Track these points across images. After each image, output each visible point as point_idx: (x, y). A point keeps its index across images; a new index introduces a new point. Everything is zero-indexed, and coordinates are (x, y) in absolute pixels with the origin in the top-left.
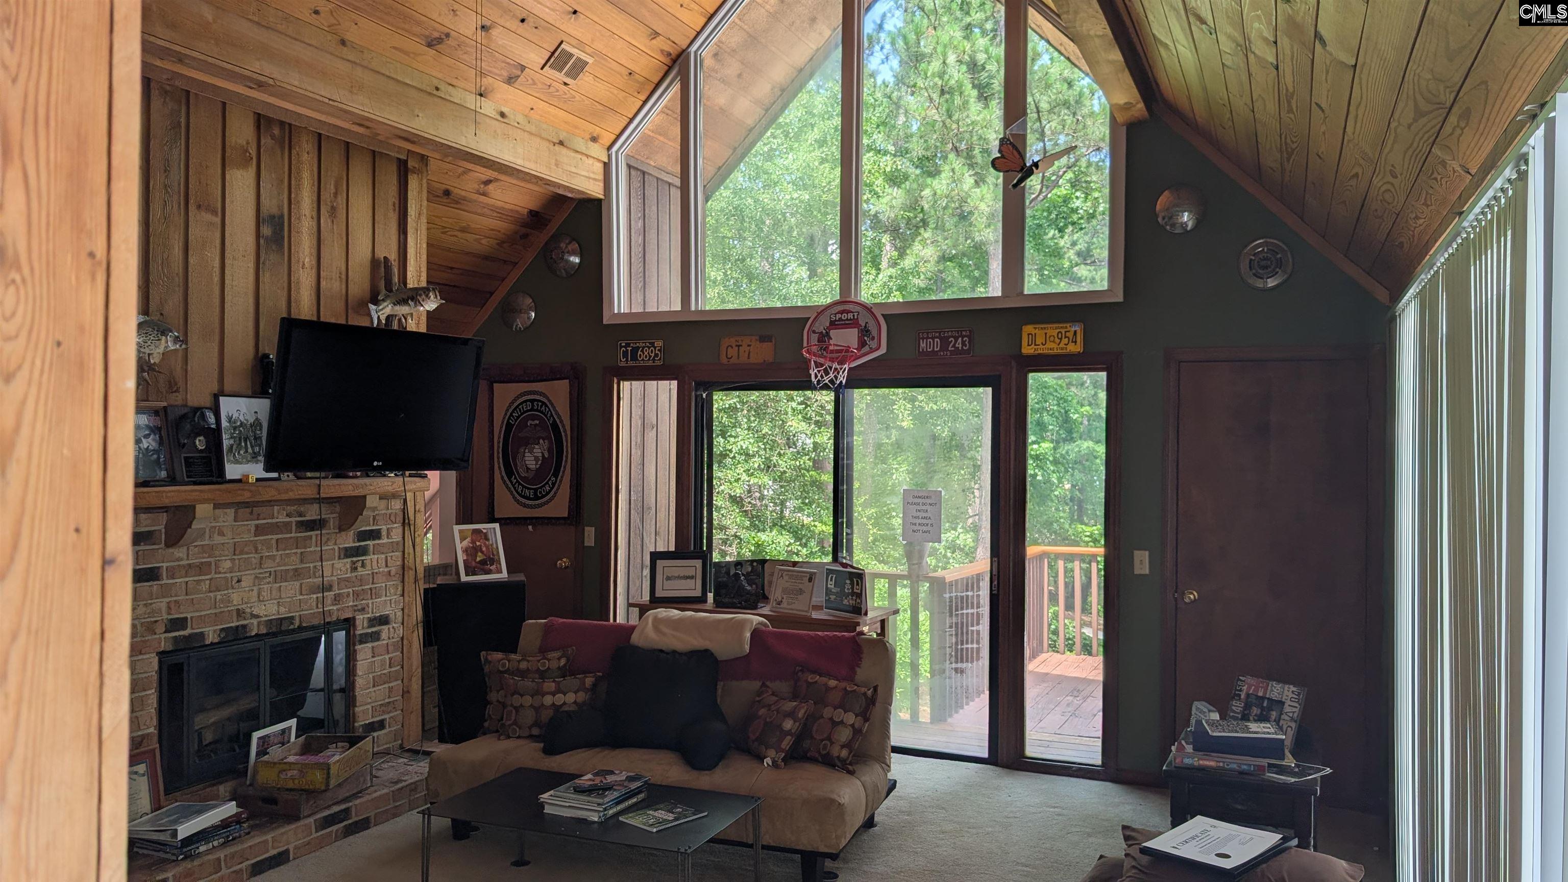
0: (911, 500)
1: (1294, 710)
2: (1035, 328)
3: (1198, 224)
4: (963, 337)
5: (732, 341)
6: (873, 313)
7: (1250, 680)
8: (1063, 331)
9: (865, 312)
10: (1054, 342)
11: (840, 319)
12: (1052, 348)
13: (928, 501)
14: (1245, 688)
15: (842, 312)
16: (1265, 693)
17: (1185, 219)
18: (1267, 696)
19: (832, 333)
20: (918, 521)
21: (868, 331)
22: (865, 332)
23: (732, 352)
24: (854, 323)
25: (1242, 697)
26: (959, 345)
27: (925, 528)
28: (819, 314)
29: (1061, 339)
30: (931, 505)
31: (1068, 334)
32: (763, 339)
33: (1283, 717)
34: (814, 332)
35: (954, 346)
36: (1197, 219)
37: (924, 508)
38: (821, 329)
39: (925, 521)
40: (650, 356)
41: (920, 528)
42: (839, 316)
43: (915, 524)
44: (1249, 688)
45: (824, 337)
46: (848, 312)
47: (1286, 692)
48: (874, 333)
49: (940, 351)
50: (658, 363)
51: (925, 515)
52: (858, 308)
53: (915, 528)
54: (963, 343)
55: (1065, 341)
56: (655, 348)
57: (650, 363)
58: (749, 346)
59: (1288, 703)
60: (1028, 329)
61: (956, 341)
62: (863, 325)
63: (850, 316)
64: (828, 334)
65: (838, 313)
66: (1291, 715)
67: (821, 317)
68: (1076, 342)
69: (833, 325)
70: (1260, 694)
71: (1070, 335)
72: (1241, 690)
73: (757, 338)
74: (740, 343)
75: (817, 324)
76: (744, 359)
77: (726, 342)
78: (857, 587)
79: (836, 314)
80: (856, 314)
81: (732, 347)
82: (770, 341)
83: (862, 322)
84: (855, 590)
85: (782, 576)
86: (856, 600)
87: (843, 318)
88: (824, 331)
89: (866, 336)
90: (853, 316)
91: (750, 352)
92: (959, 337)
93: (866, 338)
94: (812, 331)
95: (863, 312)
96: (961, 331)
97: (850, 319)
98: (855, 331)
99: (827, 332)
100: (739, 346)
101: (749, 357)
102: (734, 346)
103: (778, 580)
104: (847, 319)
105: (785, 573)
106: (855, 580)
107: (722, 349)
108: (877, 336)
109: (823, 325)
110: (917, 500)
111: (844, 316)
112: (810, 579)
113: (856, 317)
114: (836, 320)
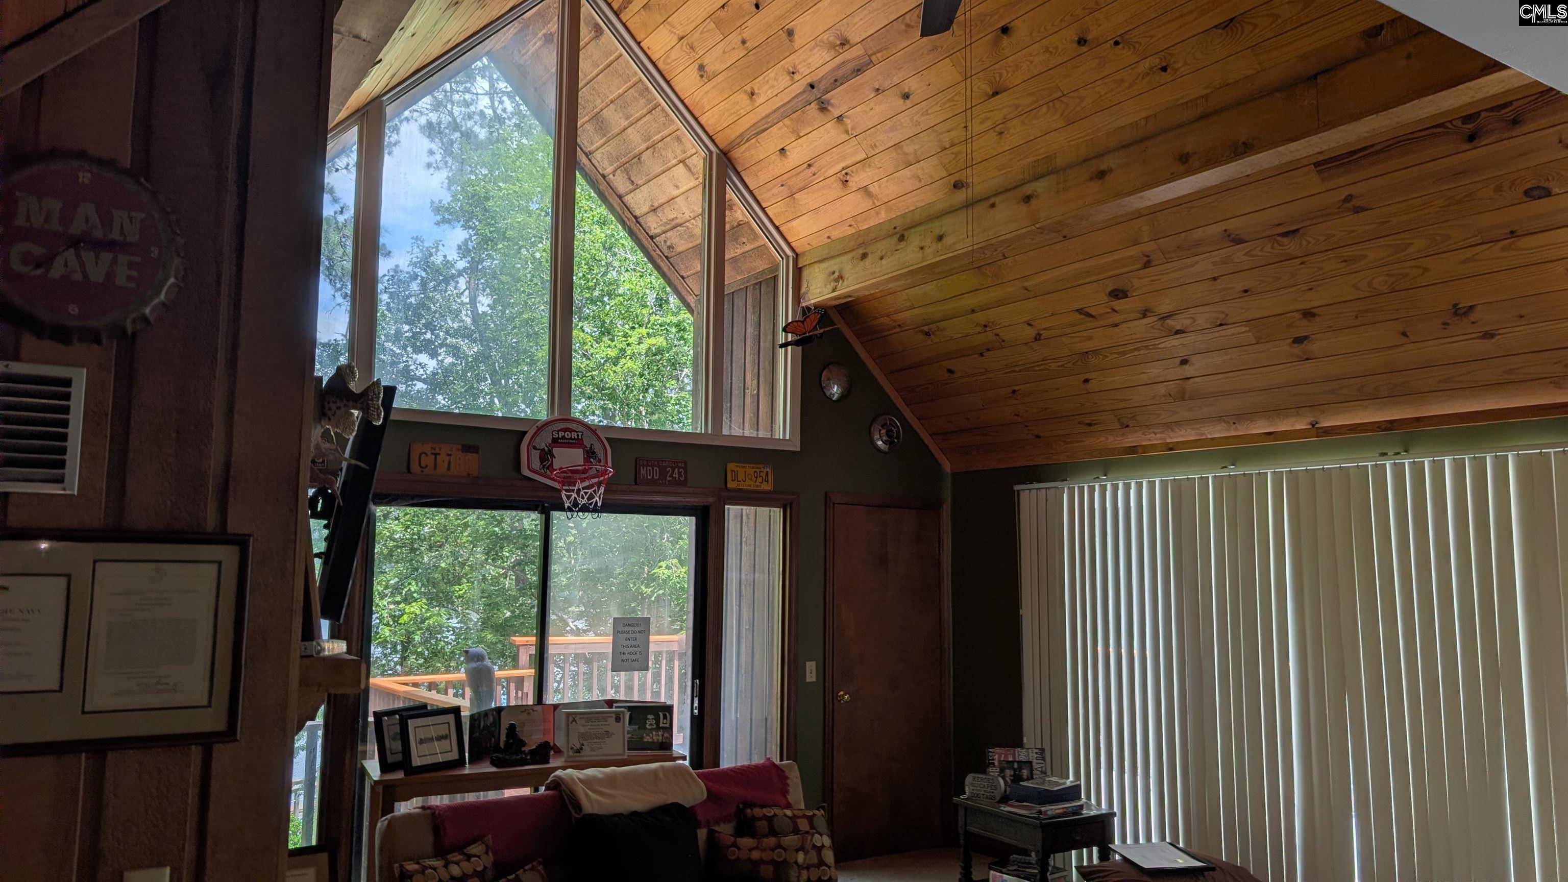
0: (621, 628)
1: (1042, 765)
2: (737, 466)
3: (842, 398)
4: (678, 469)
5: (427, 448)
6: (598, 435)
7: (998, 750)
8: (758, 470)
10: (751, 480)
11: (563, 438)
12: (749, 485)
13: (637, 629)
14: (996, 757)
15: (565, 430)
16: (1014, 757)
17: (835, 390)
18: (1017, 760)
19: (556, 451)
20: (627, 650)
21: (594, 453)
22: (590, 454)
23: (428, 461)
24: (577, 443)
25: (996, 764)
27: (634, 657)
28: (540, 429)
29: (756, 478)
30: (640, 632)
31: (762, 474)
32: (468, 449)
33: (1034, 772)
34: (535, 448)
35: (671, 476)
36: (842, 393)
37: (634, 636)
38: (543, 446)
39: (634, 650)
41: (630, 657)
42: (561, 434)
43: (624, 654)
44: (1000, 757)
45: (546, 456)
46: (571, 431)
47: (1031, 754)
48: (601, 455)
49: (659, 479)
51: (634, 643)
52: (580, 428)
53: (624, 657)
54: (679, 473)
55: (760, 479)
58: (449, 455)
59: (1035, 761)
60: (731, 466)
61: (673, 471)
62: (589, 446)
63: (574, 435)
64: (550, 452)
65: (561, 430)
66: (1040, 769)
67: (543, 434)
68: (768, 481)
69: (556, 442)
70: (1011, 759)
71: (763, 475)
72: (993, 759)
73: (460, 447)
74: (438, 451)
75: (537, 440)
76: (442, 468)
77: (417, 449)
78: (665, 721)
79: (558, 431)
80: (580, 434)
81: (427, 455)
82: (477, 452)
83: (587, 443)
84: (661, 725)
85: (574, 720)
86: (663, 735)
87: (566, 436)
88: (546, 448)
89: (592, 458)
90: (578, 435)
91: (449, 463)
92: (676, 467)
93: (592, 460)
94: (532, 446)
95: (588, 434)
96: (677, 462)
97: (574, 439)
98: (580, 452)
99: (549, 450)
100: (436, 455)
101: (449, 468)
102: (429, 453)
103: (568, 725)
104: (571, 438)
105: (578, 716)
106: (661, 714)
107: (414, 458)
108: (602, 459)
109: (544, 441)
110: (626, 629)
111: (568, 435)
112: (618, 719)
113: (580, 437)
114: (559, 438)
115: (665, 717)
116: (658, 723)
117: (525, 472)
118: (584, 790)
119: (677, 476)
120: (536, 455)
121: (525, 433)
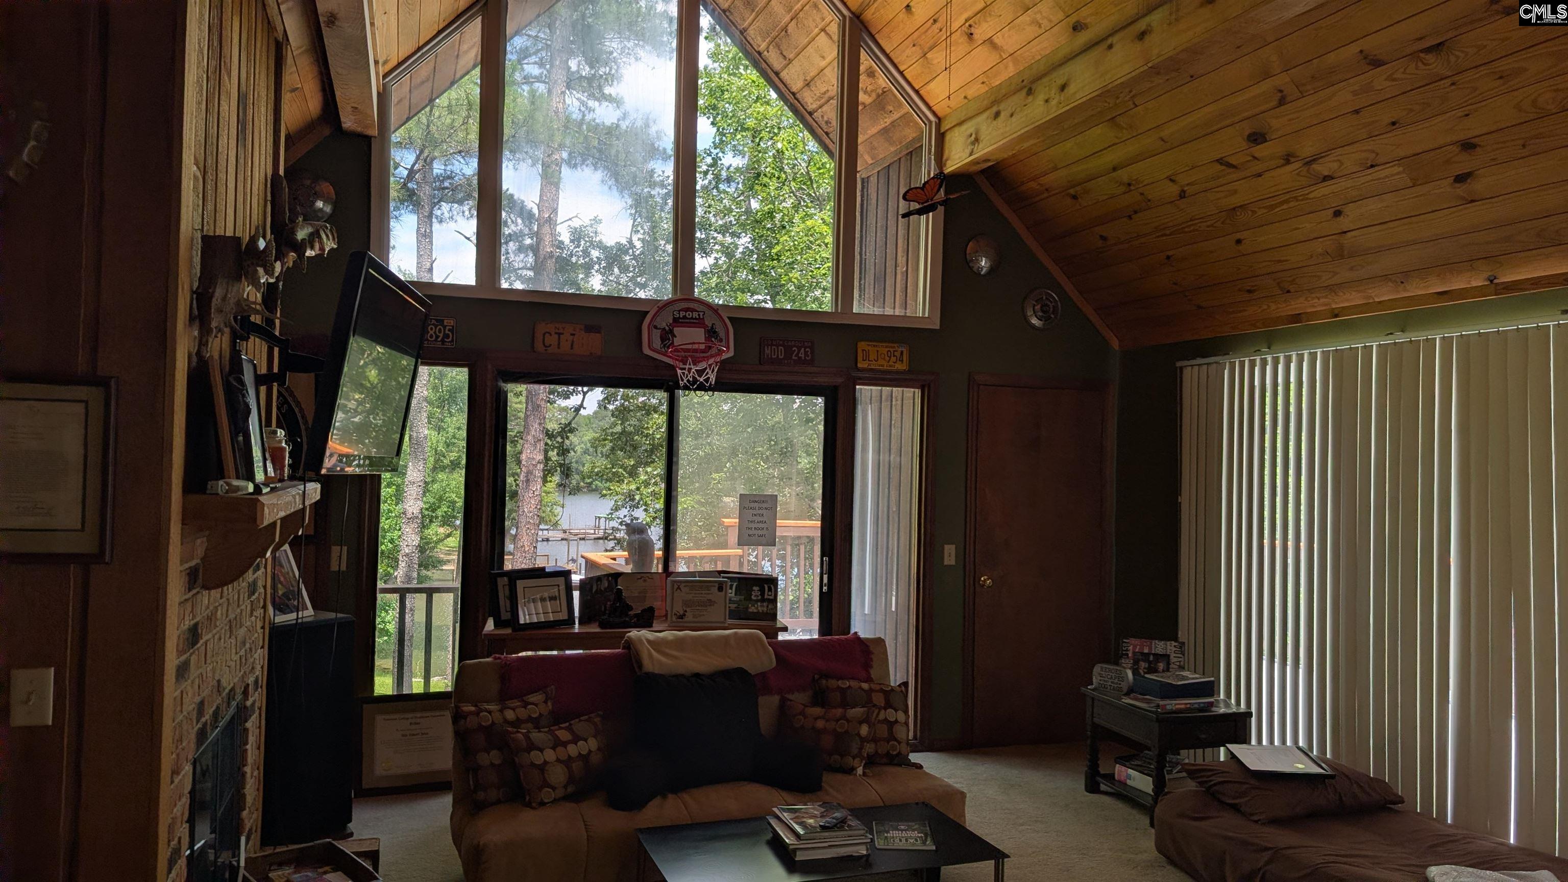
0: (747, 505)
1: (1180, 659)
2: (869, 345)
3: (991, 270)
4: (805, 348)
5: (551, 328)
6: (719, 315)
7: (1133, 641)
8: (892, 350)
9: (711, 312)
10: (884, 359)
11: (685, 317)
12: (883, 364)
13: (764, 505)
14: (1131, 648)
15: (687, 310)
16: (1150, 648)
17: (983, 264)
18: (1153, 652)
19: (676, 330)
20: (753, 526)
21: (715, 332)
22: (711, 333)
23: (552, 340)
24: (698, 323)
25: (1130, 655)
26: (802, 355)
27: (760, 532)
28: (661, 309)
29: (890, 357)
30: (766, 509)
31: (896, 354)
32: (589, 329)
33: (1171, 666)
34: (656, 327)
35: (797, 355)
36: (991, 265)
37: (761, 512)
38: (664, 325)
39: (761, 525)
40: (437, 337)
41: (756, 532)
42: (682, 314)
43: (751, 529)
44: (1135, 647)
45: (667, 336)
46: (693, 310)
47: (1169, 647)
48: (722, 334)
49: (784, 358)
50: (448, 345)
51: (760, 519)
52: (701, 308)
53: (751, 532)
54: (806, 353)
55: (893, 359)
56: (445, 327)
57: (439, 345)
58: (573, 335)
59: (1172, 655)
60: (862, 345)
61: (799, 351)
62: (710, 325)
63: (695, 315)
64: (671, 331)
65: (683, 310)
66: (1178, 664)
67: (664, 313)
68: (902, 361)
69: (677, 321)
70: (1146, 651)
71: (898, 354)
72: (1127, 650)
73: (583, 327)
74: (561, 331)
75: (658, 319)
76: (566, 347)
77: (541, 328)
78: (770, 593)
79: (679, 311)
80: (701, 314)
81: (551, 335)
82: (599, 332)
83: (709, 323)
84: (766, 597)
85: (679, 588)
86: (768, 607)
87: (687, 316)
88: (667, 328)
89: (714, 337)
90: (699, 315)
91: (573, 341)
92: (801, 347)
93: (713, 339)
94: (653, 326)
95: (709, 313)
96: (804, 342)
97: (696, 319)
98: (701, 331)
99: (670, 329)
100: (559, 334)
101: (572, 348)
102: (553, 333)
103: (673, 593)
104: (692, 318)
105: (683, 584)
106: (766, 586)
107: (538, 336)
108: (724, 338)
109: (665, 321)
110: (753, 505)
111: (689, 315)
112: (720, 589)
113: (701, 317)
114: (679, 318)
115: (770, 589)
116: (763, 594)
117: (647, 351)
118: (648, 650)
119: (803, 356)
120: (657, 334)
121: (648, 312)
